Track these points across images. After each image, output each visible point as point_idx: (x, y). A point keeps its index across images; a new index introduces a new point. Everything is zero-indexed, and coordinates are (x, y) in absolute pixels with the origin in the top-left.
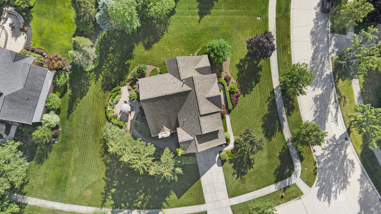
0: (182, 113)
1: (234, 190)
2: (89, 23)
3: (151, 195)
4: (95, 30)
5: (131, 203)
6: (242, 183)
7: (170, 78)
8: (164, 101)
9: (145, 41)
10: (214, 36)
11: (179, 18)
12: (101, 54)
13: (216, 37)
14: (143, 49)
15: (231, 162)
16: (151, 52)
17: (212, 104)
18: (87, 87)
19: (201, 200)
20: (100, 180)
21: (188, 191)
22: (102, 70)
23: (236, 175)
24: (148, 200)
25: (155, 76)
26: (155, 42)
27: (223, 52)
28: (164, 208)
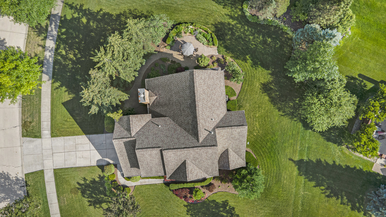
0: (169, 124)
1: (64, 178)
2: (306, 14)
3: (72, 68)
4: (296, 21)
5: (65, 42)
6: (72, 189)
7: (219, 113)
8: (189, 102)
9: (273, 85)
10: (269, 176)
11: (298, 133)
12: (263, 26)
13: (267, 179)
14: (263, 81)
15: (101, 178)
16: (258, 92)
17: (176, 167)
18: (223, 3)
19: (56, 132)
20: (100, 5)
21: (71, 117)
22: (242, 25)
23: (82, 182)
24: (66, 64)
25: (224, 93)
26: (270, 97)
27: (246, 188)
28: (53, 83)
